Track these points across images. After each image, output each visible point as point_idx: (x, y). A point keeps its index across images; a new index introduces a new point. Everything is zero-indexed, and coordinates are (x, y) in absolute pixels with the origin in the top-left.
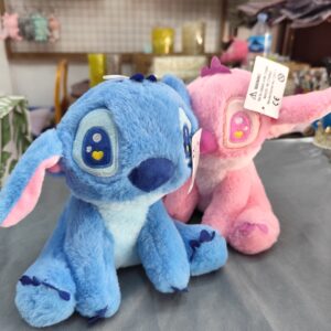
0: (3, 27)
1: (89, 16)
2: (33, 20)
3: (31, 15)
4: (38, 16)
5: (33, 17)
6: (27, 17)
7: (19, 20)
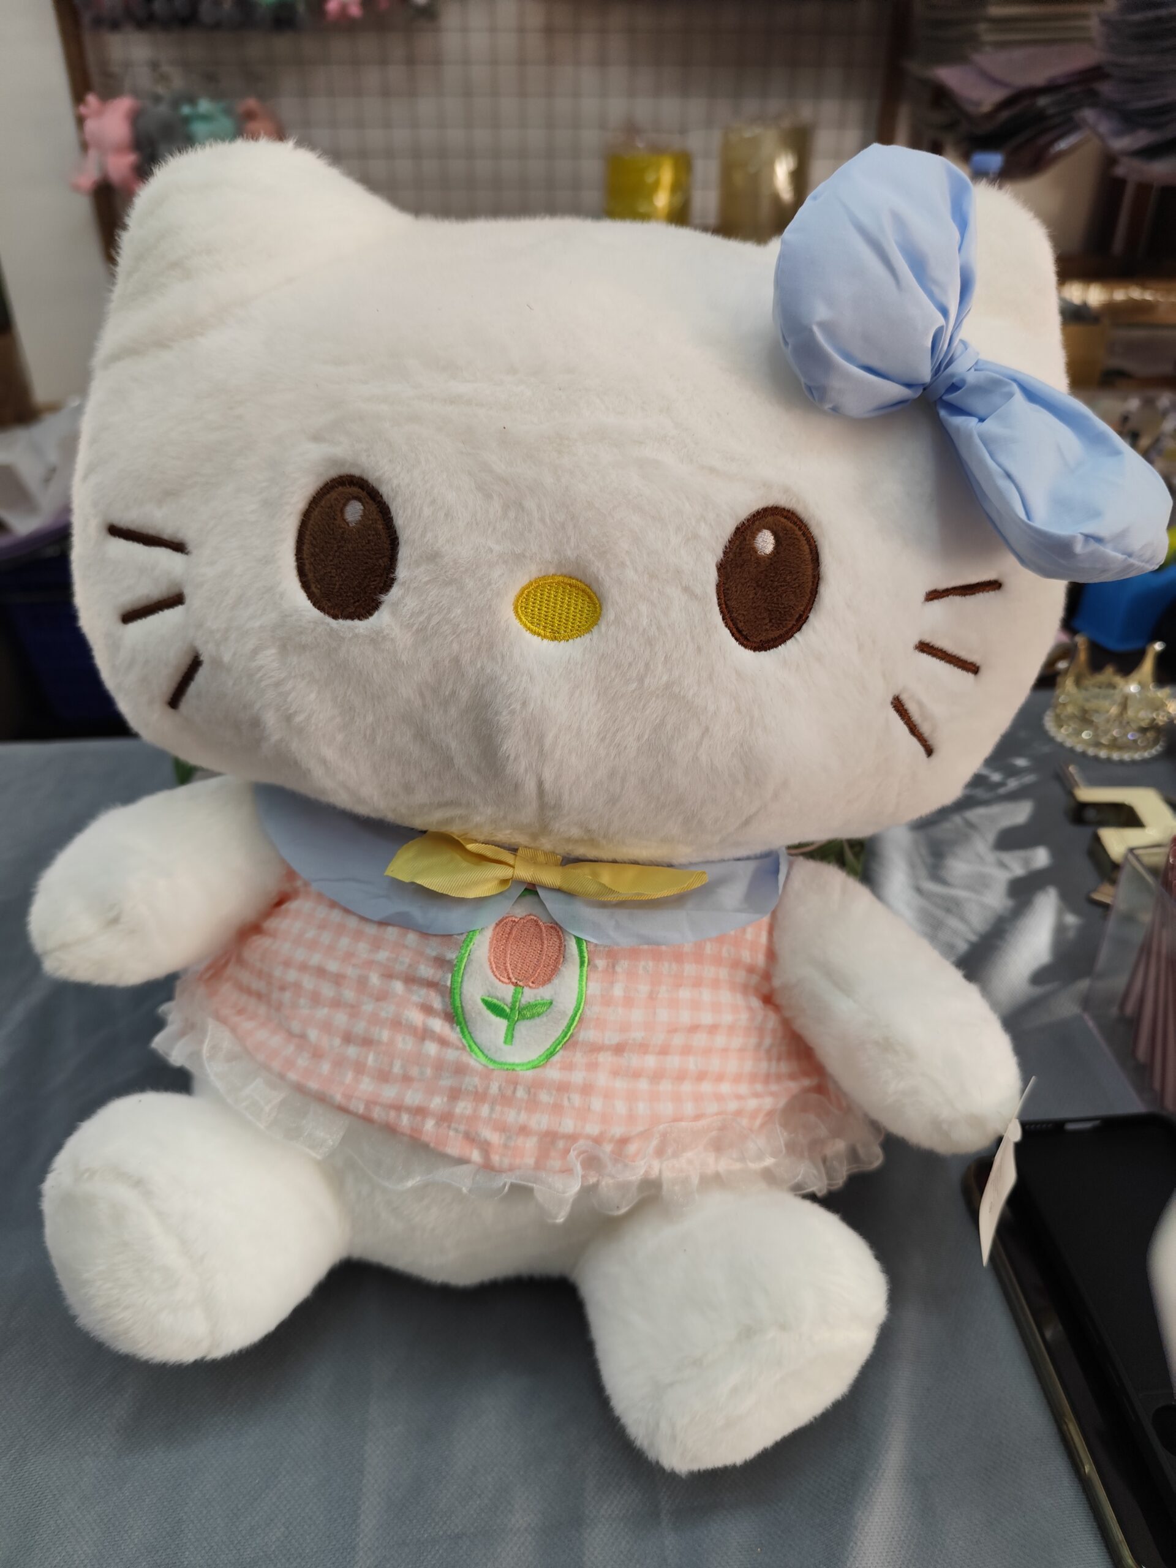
0: (84, 146)
1: (386, 93)
2: (187, 120)
3: (176, 103)
4: (205, 106)
5: (186, 110)
6: (163, 109)
7: (135, 118)
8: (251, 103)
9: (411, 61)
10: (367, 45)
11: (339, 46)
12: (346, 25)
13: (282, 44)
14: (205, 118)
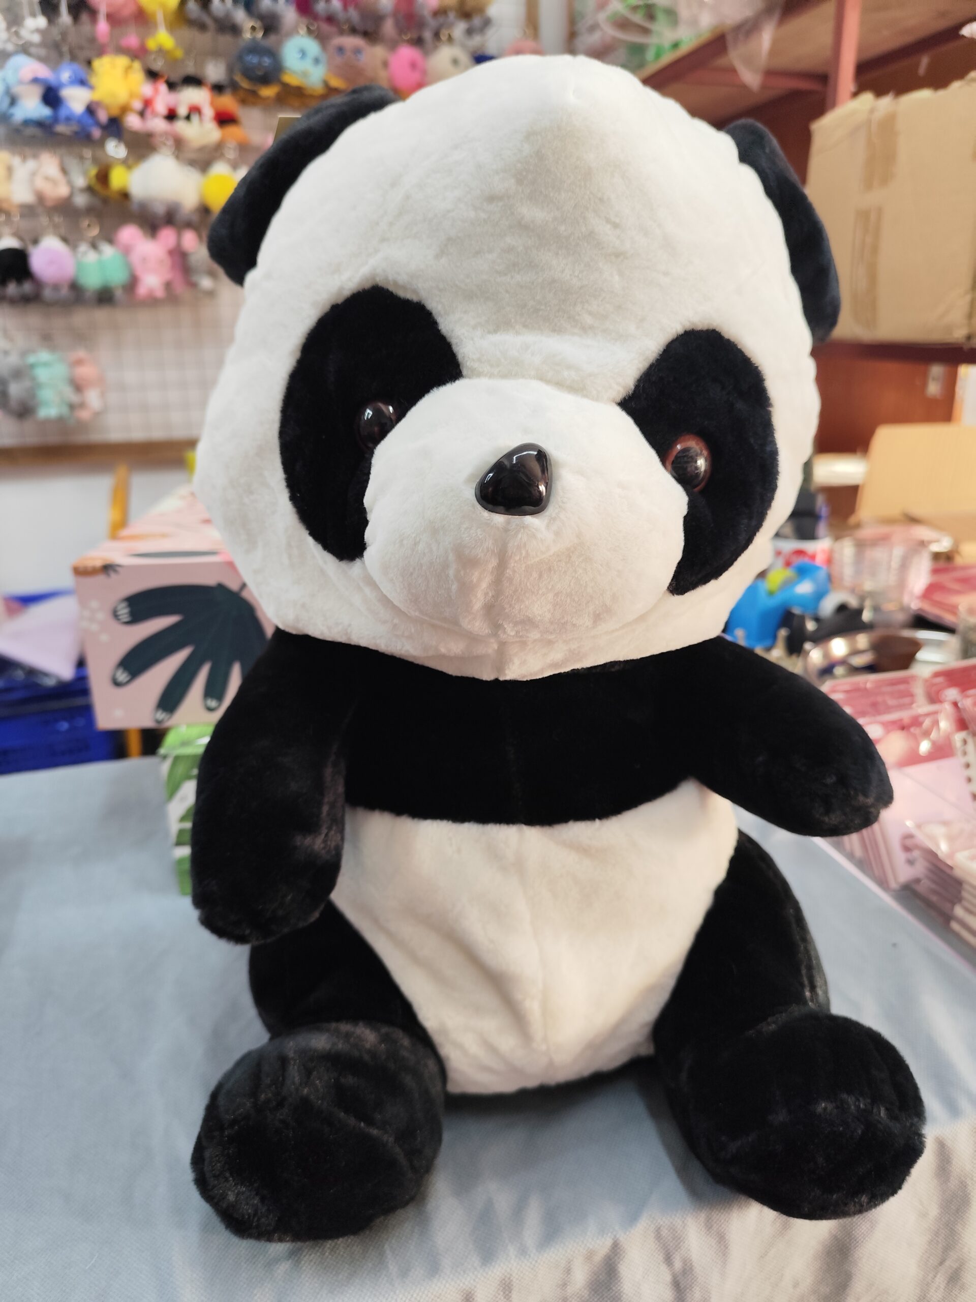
8: (81, 353)
9: (197, 324)
10: (164, 314)
11: (144, 316)
12: (152, 302)
13: (101, 315)
14: (46, 365)
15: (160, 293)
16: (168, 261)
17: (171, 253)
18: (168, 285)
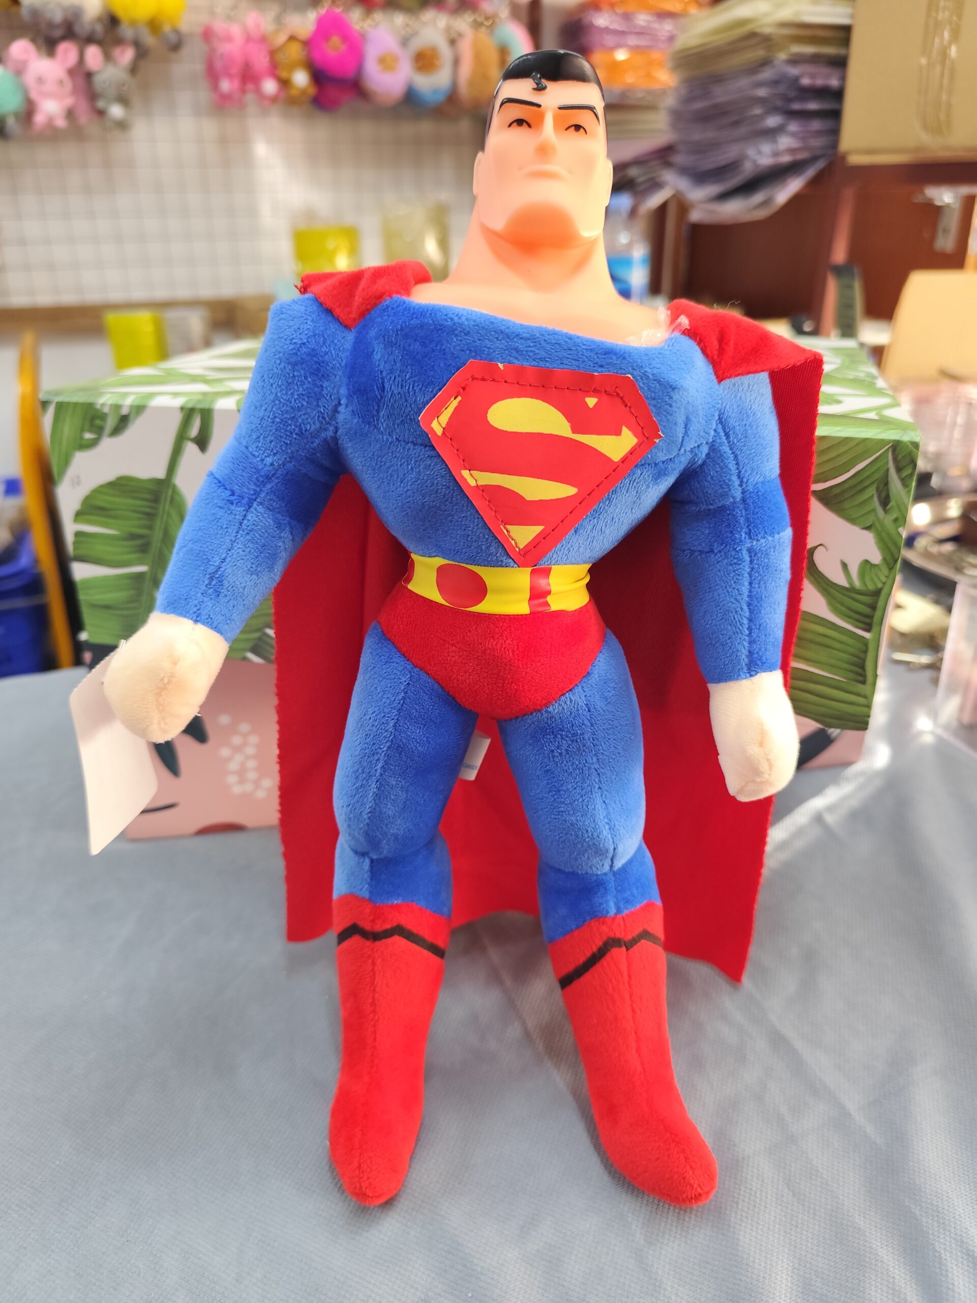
9: (107, 164)
10: (68, 151)
11: (44, 153)
12: (52, 135)
15: (61, 123)
16: (68, 85)
17: (71, 72)
18: (70, 114)
